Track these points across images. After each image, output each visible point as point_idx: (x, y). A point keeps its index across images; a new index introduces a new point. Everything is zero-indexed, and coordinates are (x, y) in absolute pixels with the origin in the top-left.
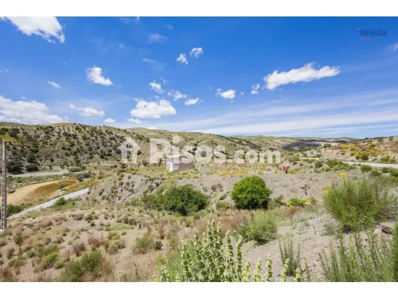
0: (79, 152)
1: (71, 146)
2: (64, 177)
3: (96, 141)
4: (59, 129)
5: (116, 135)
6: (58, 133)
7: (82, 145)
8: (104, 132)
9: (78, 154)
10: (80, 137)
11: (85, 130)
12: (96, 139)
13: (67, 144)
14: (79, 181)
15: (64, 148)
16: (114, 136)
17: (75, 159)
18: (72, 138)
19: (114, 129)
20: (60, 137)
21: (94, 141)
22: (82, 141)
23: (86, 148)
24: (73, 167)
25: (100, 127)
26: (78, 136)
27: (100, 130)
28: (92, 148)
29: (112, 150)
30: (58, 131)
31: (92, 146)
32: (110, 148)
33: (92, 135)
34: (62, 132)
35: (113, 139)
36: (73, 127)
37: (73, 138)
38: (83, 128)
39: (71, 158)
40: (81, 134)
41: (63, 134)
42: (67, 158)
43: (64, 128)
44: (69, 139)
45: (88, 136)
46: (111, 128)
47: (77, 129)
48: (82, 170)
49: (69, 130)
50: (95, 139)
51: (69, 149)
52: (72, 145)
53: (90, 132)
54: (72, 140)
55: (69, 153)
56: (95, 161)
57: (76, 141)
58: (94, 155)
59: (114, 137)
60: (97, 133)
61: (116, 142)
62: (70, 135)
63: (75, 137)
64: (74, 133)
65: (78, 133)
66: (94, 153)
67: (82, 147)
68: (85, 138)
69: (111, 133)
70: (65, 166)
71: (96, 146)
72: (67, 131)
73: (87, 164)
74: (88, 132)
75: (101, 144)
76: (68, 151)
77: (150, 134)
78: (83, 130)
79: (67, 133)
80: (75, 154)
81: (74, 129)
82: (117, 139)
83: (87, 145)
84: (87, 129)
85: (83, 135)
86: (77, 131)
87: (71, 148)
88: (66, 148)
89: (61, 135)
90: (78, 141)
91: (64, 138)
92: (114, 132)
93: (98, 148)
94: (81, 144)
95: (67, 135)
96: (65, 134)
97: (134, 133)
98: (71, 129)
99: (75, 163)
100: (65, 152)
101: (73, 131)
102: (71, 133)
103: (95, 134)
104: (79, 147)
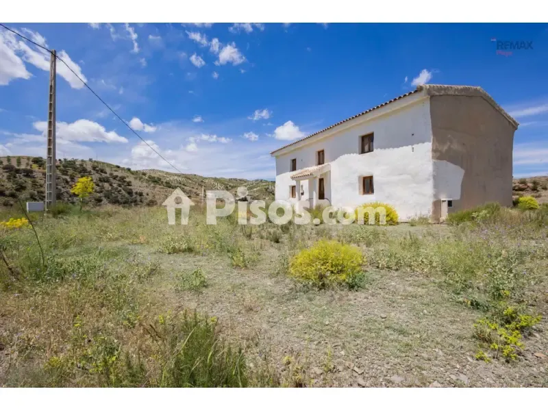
1: (17, 190)
3: (71, 183)
5: (111, 174)
7: (42, 189)
8: (89, 168)
10: (39, 174)
12: (73, 180)
13: (9, 185)
16: (108, 175)
18: (21, 175)
19: (109, 165)
21: (67, 182)
22: (42, 183)
25: (82, 161)
26: (35, 174)
27: (81, 165)
28: (62, 194)
29: (103, 198)
31: (64, 190)
32: (99, 195)
34: (4, 165)
35: (106, 180)
36: (28, 159)
37: (24, 176)
40: (41, 170)
44: (15, 177)
45: (57, 173)
46: (103, 163)
47: (36, 161)
49: (19, 163)
50: (69, 180)
51: (13, 195)
52: (21, 188)
53: (62, 168)
54: (21, 178)
57: (29, 181)
59: (107, 178)
60: (75, 169)
61: (111, 185)
62: (18, 171)
63: (28, 173)
64: (29, 168)
65: (35, 167)
67: (42, 192)
69: (102, 171)
76: (9, 199)
77: (171, 179)
79: (14, 168)
81: (30, 162)
82: (114, 181)
86: (34, 165)
88: (7, 192)
90: (34, 182)
91: (3, 176)
92: (108, 170)
94: (41, 186)
95: (12, 171)
96: (9, 169)
97: (144, 174)
98: (24, 161)
100: (3, 200)
101: (27, 165)
102: (23, 167)
103: (71, 172)
104: (36, 192)
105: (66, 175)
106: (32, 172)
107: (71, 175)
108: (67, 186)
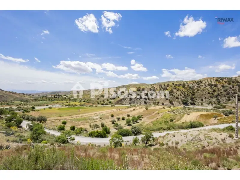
0: (219, 95)
1: (213, 92)
2: (212, 111)
3: (232, 88)
4: (205, 82)
6: (205, 84)
7: (221, 91)
9: (219, 97)
10: (219, 86)
11: (223, 81)
12: (233, 87)
13: (211, 90)
14: (225, 115)
15: (209, 93)
17: (217, 100)
20: (206, 86)
21: (231, 88)
22: (221, 88)
23: (224, 93)
24: (216, 105)
25: (235, 77)
26: (218, 86)
27: (235, 80)
28: (229, 93)
30: (205, 83)
31: (230, 91)
33: (229, 84)
34: (207, 83)
36: (214, 80)
37: (215, 87)
38: (221, 79)
39: (214, 100)
40: (220, 84)
41: (208, 84)
42: (211, 99)
43: (208, 81)
44: (212, 87)
45: (226, 84)
47: (217, 80)
48: (223, 108)
49: (211, 82)
50: (231, 87)
51: (212, 94)
52: (214, 91)
53: (227, 82)
54: (214, 88)
55: (212, 96)
56: (232, 103)
58: (231, 98)
60: (233, 82)
62: (212, 85)
63: (216, 86)
65: (217, 83)
66: (232, 97)
67: (222, 92)
68: (223, 86)
70: (210, 104)
71: (233, 91)
72: (210, 83)
73: (226, 104)
74: (225, 82)
75: (238, 90)
76: (212, 95)
78: (221, 81)
79: (211, 84)
80: (216, 97)
81: (215, 81)
83: (225, 91)
84: (224, 80)
85: (221, 84)
86: (217, 82)
87: (214, 93)
88: (210, 93)
89: (207, 85)
90: (218, 89)
91: (208, 87)
93: (235, 93)
94: (221, 90)
95: (211, 85)
96: (209, 85)
98: (213, 81)
99: (216, 102)
100: (210, 95)
101: (214, 82)
102: (213, 83)
103: (232, 83)
104: (219, 92)
105: (230, 85)
106: (217, 85)
107: (232, 85)
108: (231, 89)
